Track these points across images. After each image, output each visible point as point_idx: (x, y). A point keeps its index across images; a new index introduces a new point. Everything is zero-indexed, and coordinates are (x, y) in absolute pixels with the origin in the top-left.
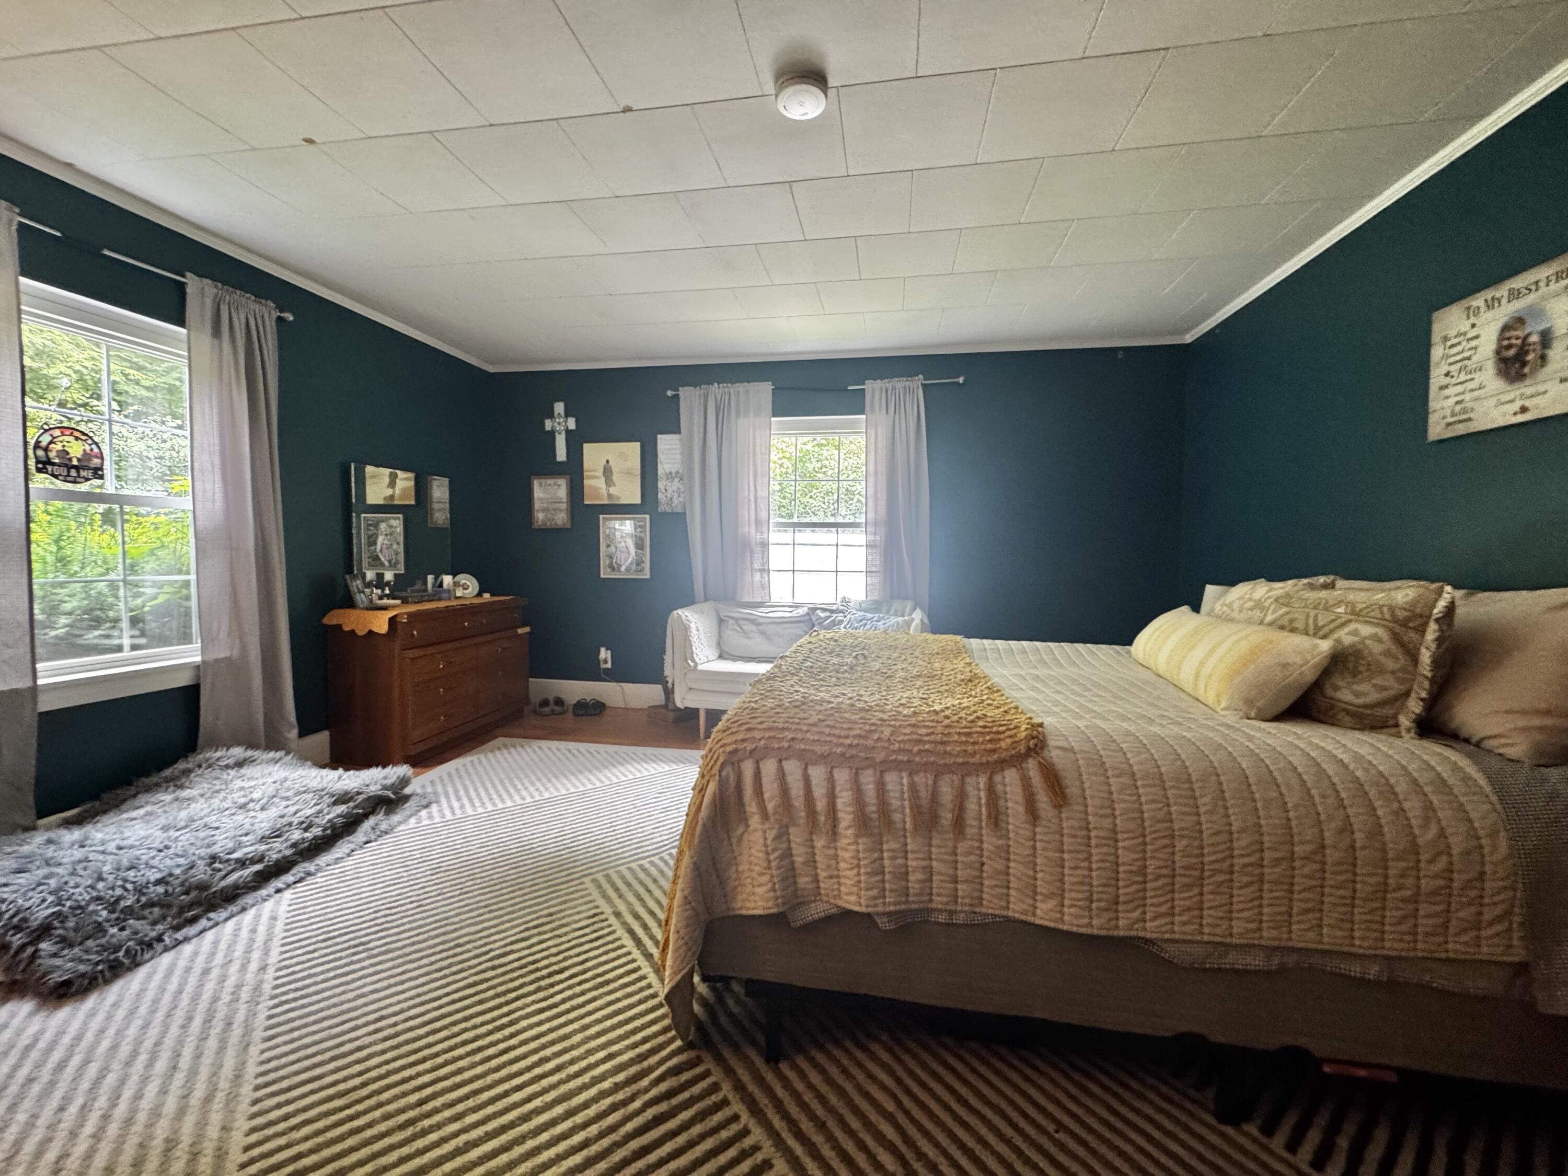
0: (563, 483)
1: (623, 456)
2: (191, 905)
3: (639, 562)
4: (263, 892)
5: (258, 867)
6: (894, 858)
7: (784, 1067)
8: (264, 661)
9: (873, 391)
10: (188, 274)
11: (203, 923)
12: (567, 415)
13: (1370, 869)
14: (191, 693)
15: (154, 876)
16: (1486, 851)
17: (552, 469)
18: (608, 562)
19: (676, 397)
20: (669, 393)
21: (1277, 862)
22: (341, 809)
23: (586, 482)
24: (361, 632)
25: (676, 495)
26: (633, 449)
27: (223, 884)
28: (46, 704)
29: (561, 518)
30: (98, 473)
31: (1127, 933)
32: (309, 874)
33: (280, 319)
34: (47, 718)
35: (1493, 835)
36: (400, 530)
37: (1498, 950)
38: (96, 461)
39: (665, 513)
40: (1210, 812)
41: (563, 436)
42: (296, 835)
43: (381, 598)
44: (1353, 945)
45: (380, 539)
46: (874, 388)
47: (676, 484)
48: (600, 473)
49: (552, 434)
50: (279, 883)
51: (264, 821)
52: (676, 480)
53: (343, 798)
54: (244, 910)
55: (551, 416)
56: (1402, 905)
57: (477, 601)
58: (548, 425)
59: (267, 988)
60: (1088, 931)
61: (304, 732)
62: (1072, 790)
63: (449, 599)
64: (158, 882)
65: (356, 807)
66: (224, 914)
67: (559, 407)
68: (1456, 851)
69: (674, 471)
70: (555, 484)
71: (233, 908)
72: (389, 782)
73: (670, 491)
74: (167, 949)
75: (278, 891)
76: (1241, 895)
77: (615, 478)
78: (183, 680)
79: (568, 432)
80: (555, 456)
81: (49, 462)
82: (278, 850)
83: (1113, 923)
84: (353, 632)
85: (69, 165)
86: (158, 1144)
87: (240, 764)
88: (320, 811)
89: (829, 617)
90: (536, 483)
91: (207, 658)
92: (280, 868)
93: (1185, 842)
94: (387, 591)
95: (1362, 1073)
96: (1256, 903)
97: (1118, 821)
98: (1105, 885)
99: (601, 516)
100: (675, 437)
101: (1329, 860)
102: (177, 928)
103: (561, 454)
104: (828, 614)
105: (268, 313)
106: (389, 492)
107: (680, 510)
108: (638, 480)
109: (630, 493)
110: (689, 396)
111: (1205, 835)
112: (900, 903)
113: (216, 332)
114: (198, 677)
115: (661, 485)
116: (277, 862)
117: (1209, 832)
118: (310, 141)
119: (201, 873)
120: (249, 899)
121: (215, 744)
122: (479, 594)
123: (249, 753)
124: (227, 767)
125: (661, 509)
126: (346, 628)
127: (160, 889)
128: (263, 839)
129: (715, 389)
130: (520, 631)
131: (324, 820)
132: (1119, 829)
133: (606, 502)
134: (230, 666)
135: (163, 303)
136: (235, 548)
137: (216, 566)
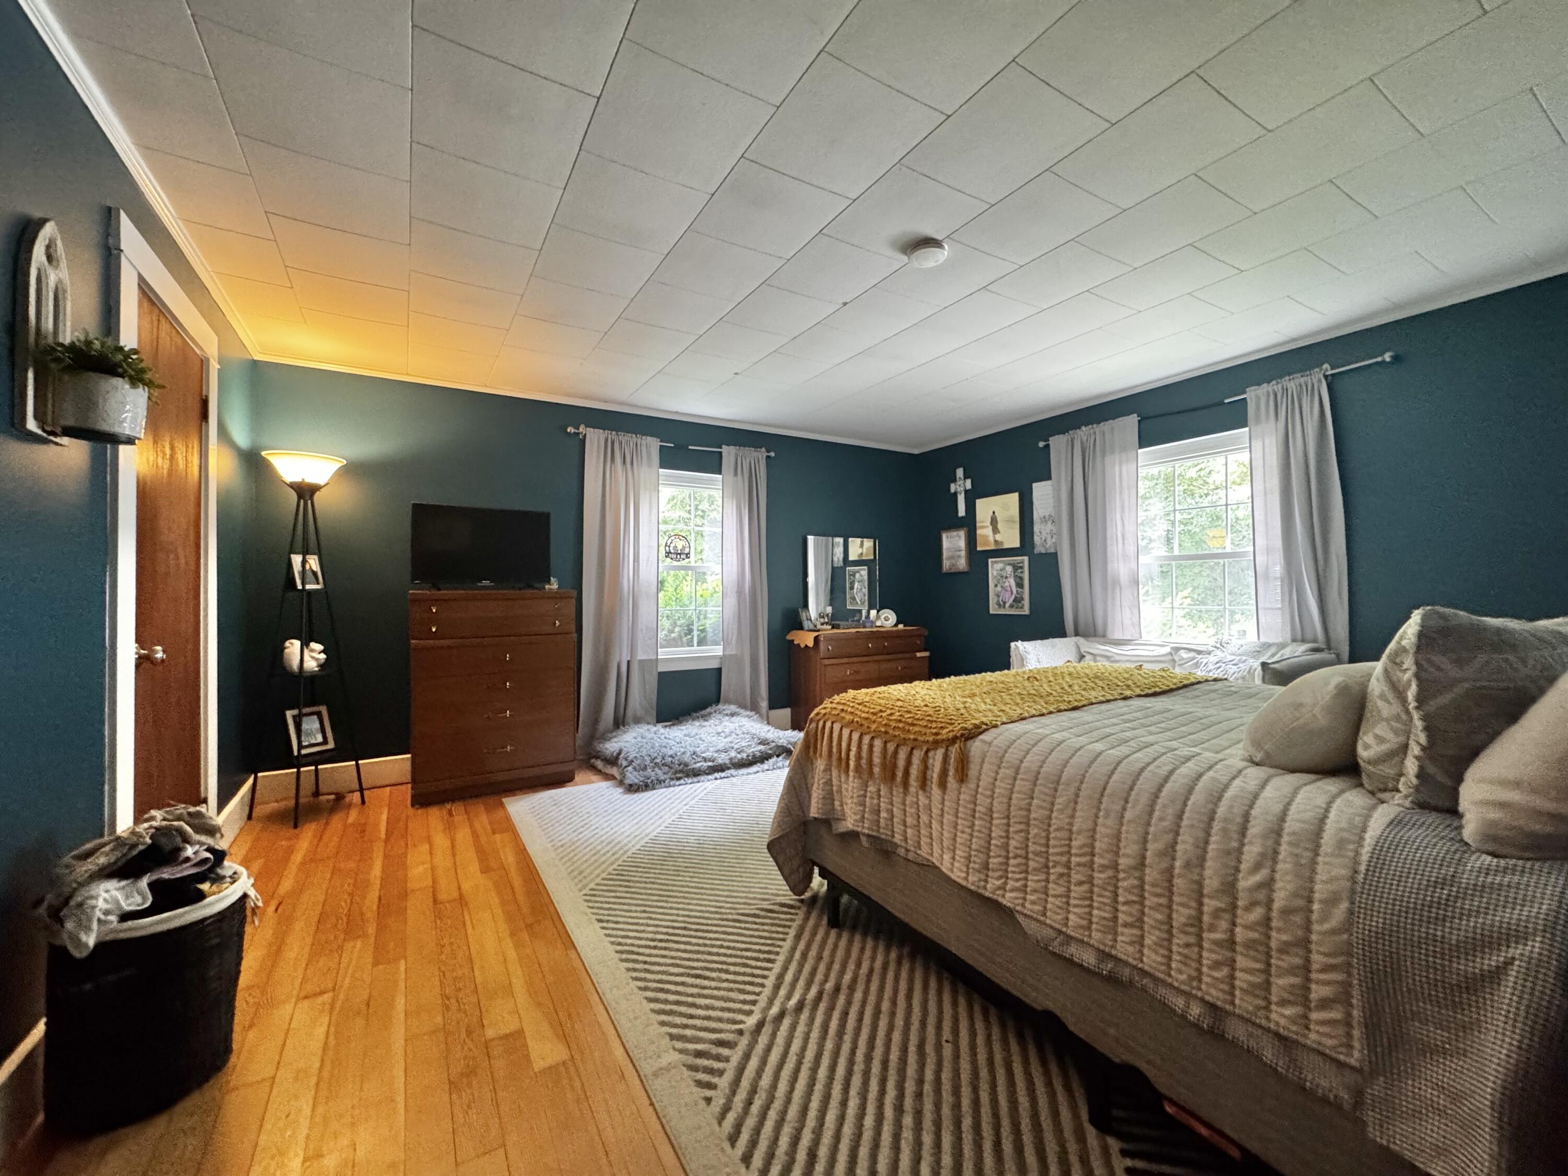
0: (962, 534)
1: (1005, 507)
2: (681, 771)
3: (1018, 600)
4: (710, 777)
5: (710, 764)
6: (872, 798)
7: (833, 933)
8: (751, 658)
9: (1258, 398)
10: (724, 446)
11: (682, 781)
12: (965, 478)
13: (1184, 900)
14: (719, 670)
15: (670, 753)
16: (1315, 917)
17: (955, 523)
18: (996, 600)
19: (1047, 446)
20: (1041, 444)
21: (1104, 868)
22: (761, 747)
23: (979, 532)
24: (802, 646)
25: (1049, 536)
26: (1012, 500)
27: (694, 766)
28: (662, 668)
29: (962, 564)
30: (688, 556)
31: (991, 895)
32: (732, 776)
33: (768, 457)
34: (662, 676)
35: (1332, 901)
36: (866, 577)
37: (1329, 1042)
38: (687, 551)
39: (1041, 554)
40: (1061, 811)
41: (963, 495)
42: (733, 754)
43: (822, 624)
44: (1170, 976)
45: (856, 585)
46: (1257, 396)
47: (1049, 526)
48: (988, 523)
49: (955, 494)
50: (717, 775)
51: (722, 743)
52: (1049, 523)
53: (763, 742)
54: (699, 782)
55: (954, 480)
56: (1217, 949)
57: (895, 629)
58: (953, 487)
59: (681, 812)
60: (964, 883)
61: (772, 707)
62: (973, 772)
63: (872, 627)
64: (671, 756)
65: (771, 749)
66: (690, 781)
67: (960, 472)
68: (1276, 905)
69: (1047, 515)
70: (957, 535)
71: (695, 780)
72: (793, 740)
73: (1044, 534)
74: (666, 787)
75: (716, 779)
76: (1076, 891)
77: (1000, 526)
78: (714, 665)
79: (966, 491)
80: (957, 512)
81: (670, 552)
82: (723, 759)
83: (982, 883)
84: (799, 645)
85: (677, 413)
86: (616, 841)
87: (732, 715)
88: (749, 746)
89: (1194, 658)
90: (944, 536)
91: (727, 653)
92: (721, 768)
93: (1036, 831)
94: (826, 620)
95: (1204, 1132)
96: (1087, 903)
97: (995, 803)
98: (979, 851)
99: (990, 560)
100: (1048, 483)
101: (1147, 879)
102: (672, 779)
103: (962, 512)
104: (1192, 654)
105: (761, 454)
106: (860, 551)
107: (1052, 551)
108: (1017, 526)
109: (1011, 539)
110: (1057, 443)
111: (1052, 829)
112: (873, 830)
113: (736, 474)
114: (721, 663)
115: (1036, 528)
116: (721, 765)
117: (1055, 826)
118: (736, 374)
119: (687, 758)
120: (702, 778)
121: (729, 702)
122: (896, 625)
123: (738, 710)
124: (727, 715)
125: (1036, 551)
126: (796, 642)
127: (670, 759)
128: (717, 751)
129: (1083, 433)
130: (918, 655)
131: (750, 751)
132: (994, 809)
133: (993, 547)
134: (736, 659)
135: (713, 465)
136: (740, 592)
137: (732, 602)
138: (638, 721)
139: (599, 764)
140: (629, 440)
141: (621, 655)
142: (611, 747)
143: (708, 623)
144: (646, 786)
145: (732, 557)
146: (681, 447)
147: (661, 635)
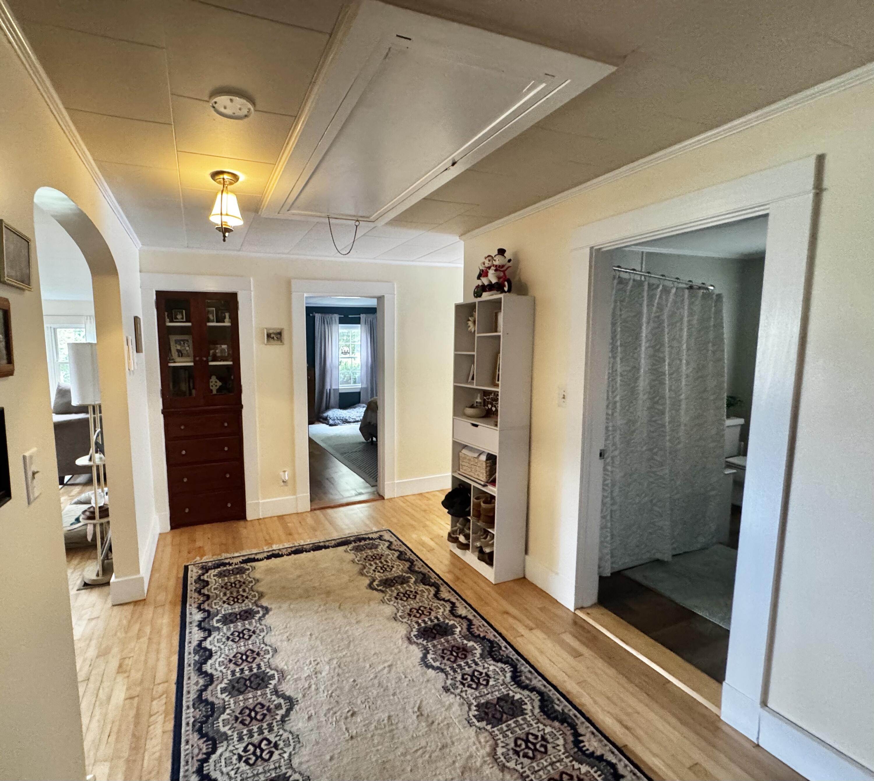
10: (361, 315)
14: (359, 393)
15: (343, 417)
28: (340, 391)
34: (341, 394)
38: (349, 351)
78: (358, 391)
114: (360, 390)
119: (347, 418)
134: (366, 389)
135: (357, 321)
136: (367, 366)
137: (364, 369)
138: (333, 408)
139: (321, 420)
140: (328, 316)
141: (328, 387)
142: (325, 415)
143: (357, 376)
144: (335, 425)
145: (364, 354)
146: (346, 316)
147: (340, 380)
